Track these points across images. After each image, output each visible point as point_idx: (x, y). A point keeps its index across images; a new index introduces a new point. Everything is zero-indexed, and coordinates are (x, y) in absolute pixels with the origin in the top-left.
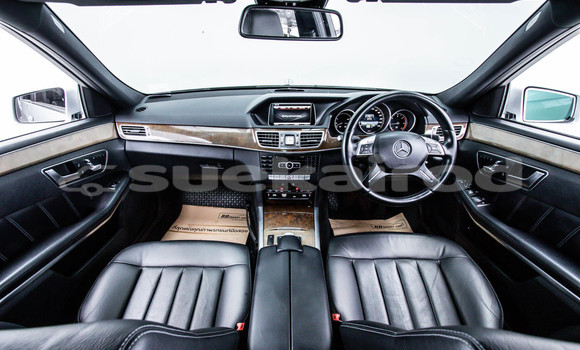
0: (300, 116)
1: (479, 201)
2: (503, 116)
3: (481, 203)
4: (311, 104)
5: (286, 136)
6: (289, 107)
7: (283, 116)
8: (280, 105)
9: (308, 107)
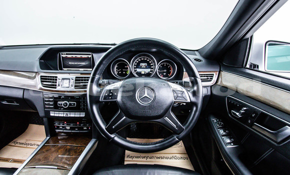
0: (84, 64)
1: (228, 141)
2: (248, 66)
3: (230, 143)
4: (91, 53)
5: (63, 79)
6: (74, 56)
7: (70, 63)
8: (67, 54)
9: (90, 56)
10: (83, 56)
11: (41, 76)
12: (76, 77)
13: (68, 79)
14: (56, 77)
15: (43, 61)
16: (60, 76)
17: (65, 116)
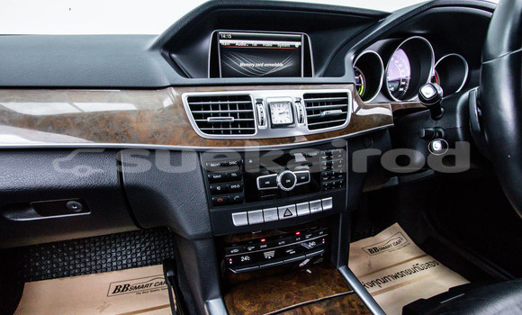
4: (301, 35)
6: (255, 43)
7: (242, 65)
8: (234, 38)
9: (297, 44)
10: (280, 44)
17: (282, 217)
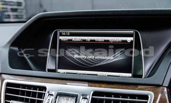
5: (60, 95)
8: (72, 35)
9: (129, 39)
11: (8, 84)
12: (96, 93)
13: (72, 96)
14: (44, 88)
15: (16, 49)
16: (52, 87)
